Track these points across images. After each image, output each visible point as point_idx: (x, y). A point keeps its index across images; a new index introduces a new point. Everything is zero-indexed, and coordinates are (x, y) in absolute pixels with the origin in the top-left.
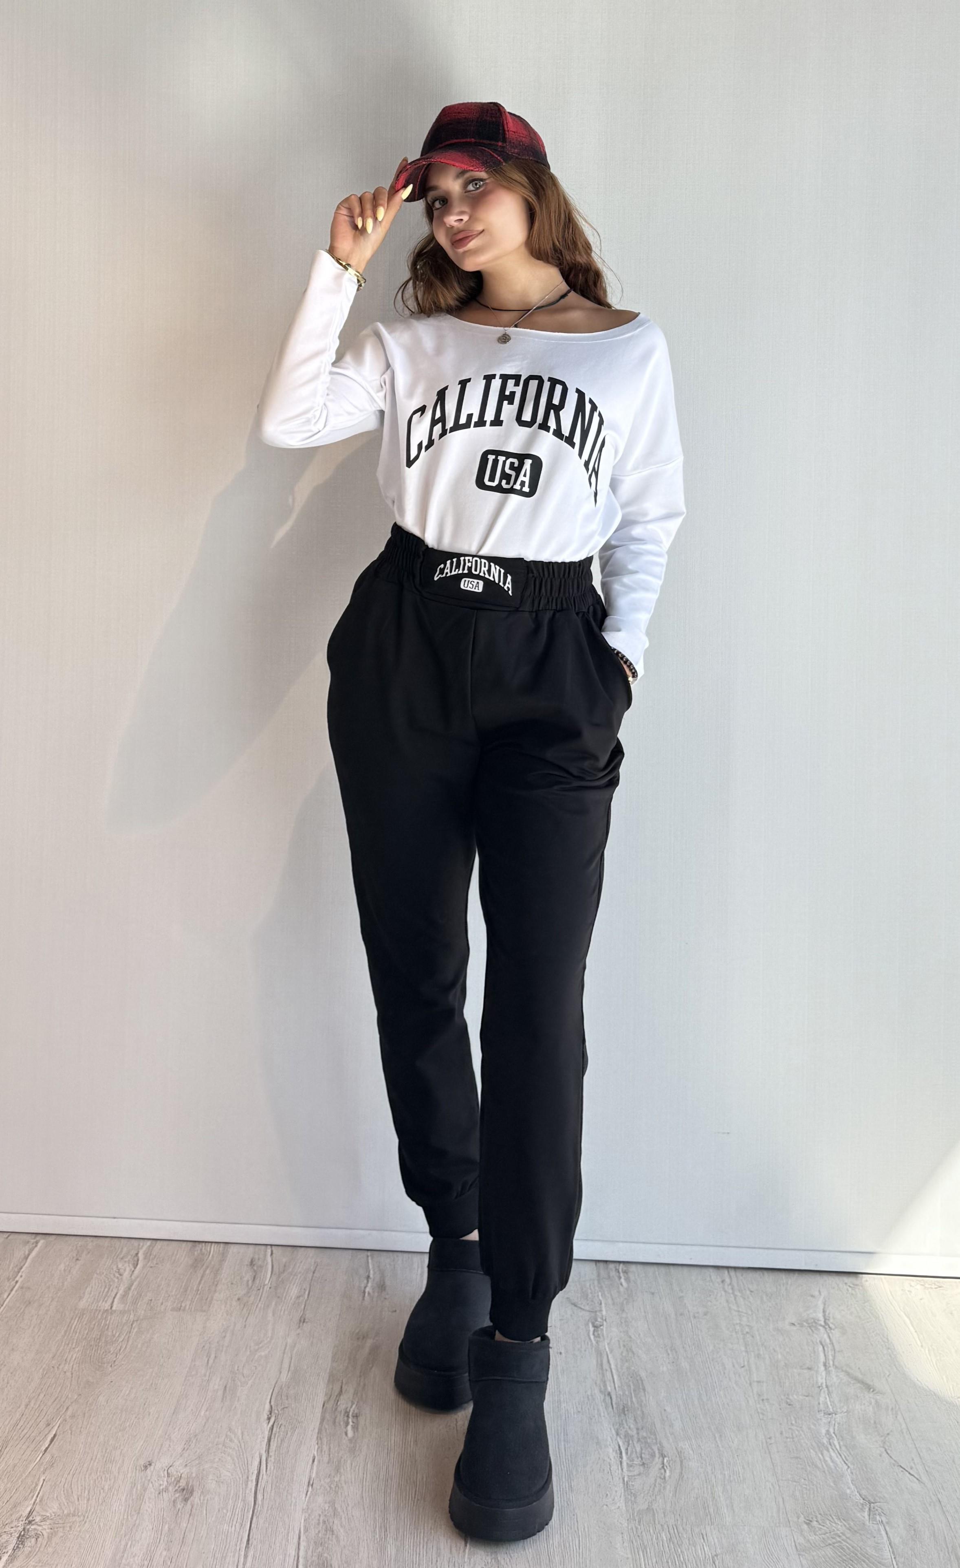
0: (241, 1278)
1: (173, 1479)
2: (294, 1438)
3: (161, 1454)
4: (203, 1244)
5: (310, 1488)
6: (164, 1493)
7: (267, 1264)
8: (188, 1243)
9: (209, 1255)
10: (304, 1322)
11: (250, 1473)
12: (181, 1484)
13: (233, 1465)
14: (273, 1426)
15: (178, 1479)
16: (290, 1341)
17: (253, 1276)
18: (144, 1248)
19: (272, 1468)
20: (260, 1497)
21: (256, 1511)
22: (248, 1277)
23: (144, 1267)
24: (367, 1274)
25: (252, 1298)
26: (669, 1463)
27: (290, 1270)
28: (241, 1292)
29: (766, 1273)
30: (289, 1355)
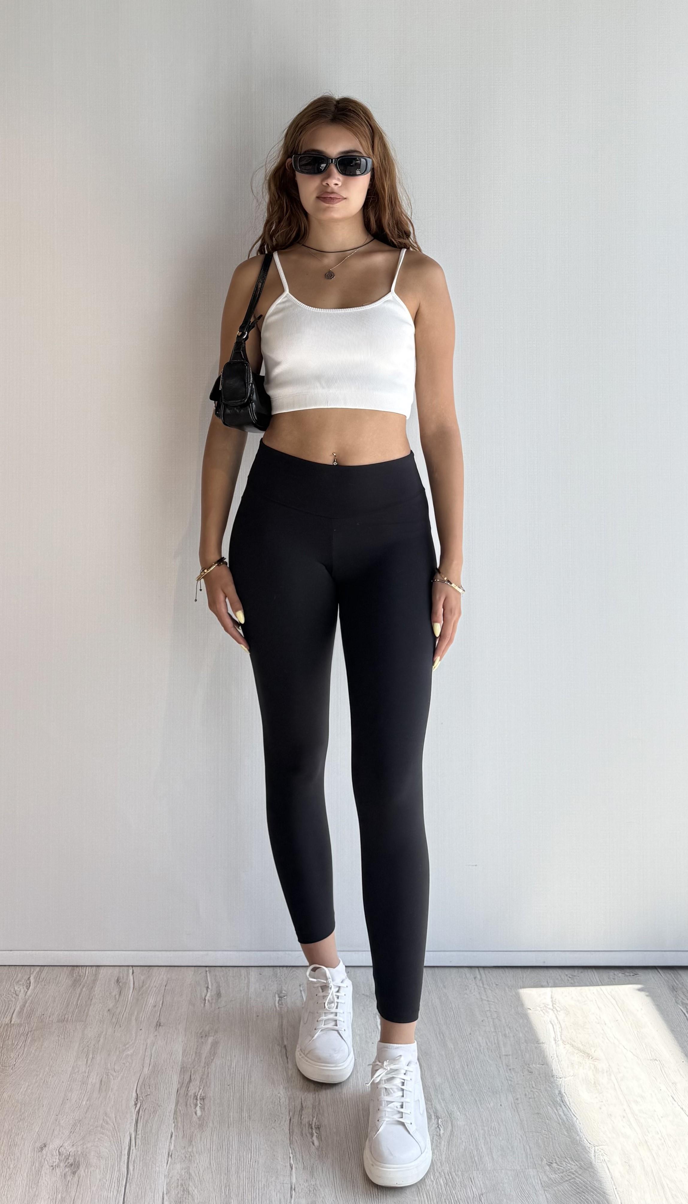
0: (110, 994)
1: (63, 1157)
2: (156, 1118)
3: (53, 1137)
4: (80, 968)
5: (170, 1158)
6: (57, 1168)
7: (129, 981)
8: (69, 967)
9: (85, 976)
10: (160, 1025)
11: (123, 1148)
12: (70, 1161)
13: (109, 1143)
14: (139, 1110)
15: (68, 1157)
16: (149, 1041)
17: (119, 991)
18: (35, 972)
19: (140, 1144)
20: (131, 1168)
21: (129, 1178)
22: (115, 992)
23: (35, 988)
24: (206, 986)
25: (119, 1009)
26: (442, 1124)
27: (148, 984)
28: (111, 1005)
29: (507, 970)
30: (149, 1053)
